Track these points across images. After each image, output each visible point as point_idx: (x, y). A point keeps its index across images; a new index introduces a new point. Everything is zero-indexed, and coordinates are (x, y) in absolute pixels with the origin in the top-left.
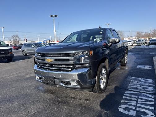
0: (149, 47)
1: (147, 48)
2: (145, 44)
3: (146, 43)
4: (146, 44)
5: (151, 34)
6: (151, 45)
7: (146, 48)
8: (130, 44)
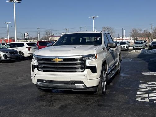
0: (150, 52)
1: (149, 53)
2: (144, 48)
3: (145, 46)
4: (146, 48)
5: (151, 33)
6: (153, 49)
7: (147, 53)
8: (124, 47)
